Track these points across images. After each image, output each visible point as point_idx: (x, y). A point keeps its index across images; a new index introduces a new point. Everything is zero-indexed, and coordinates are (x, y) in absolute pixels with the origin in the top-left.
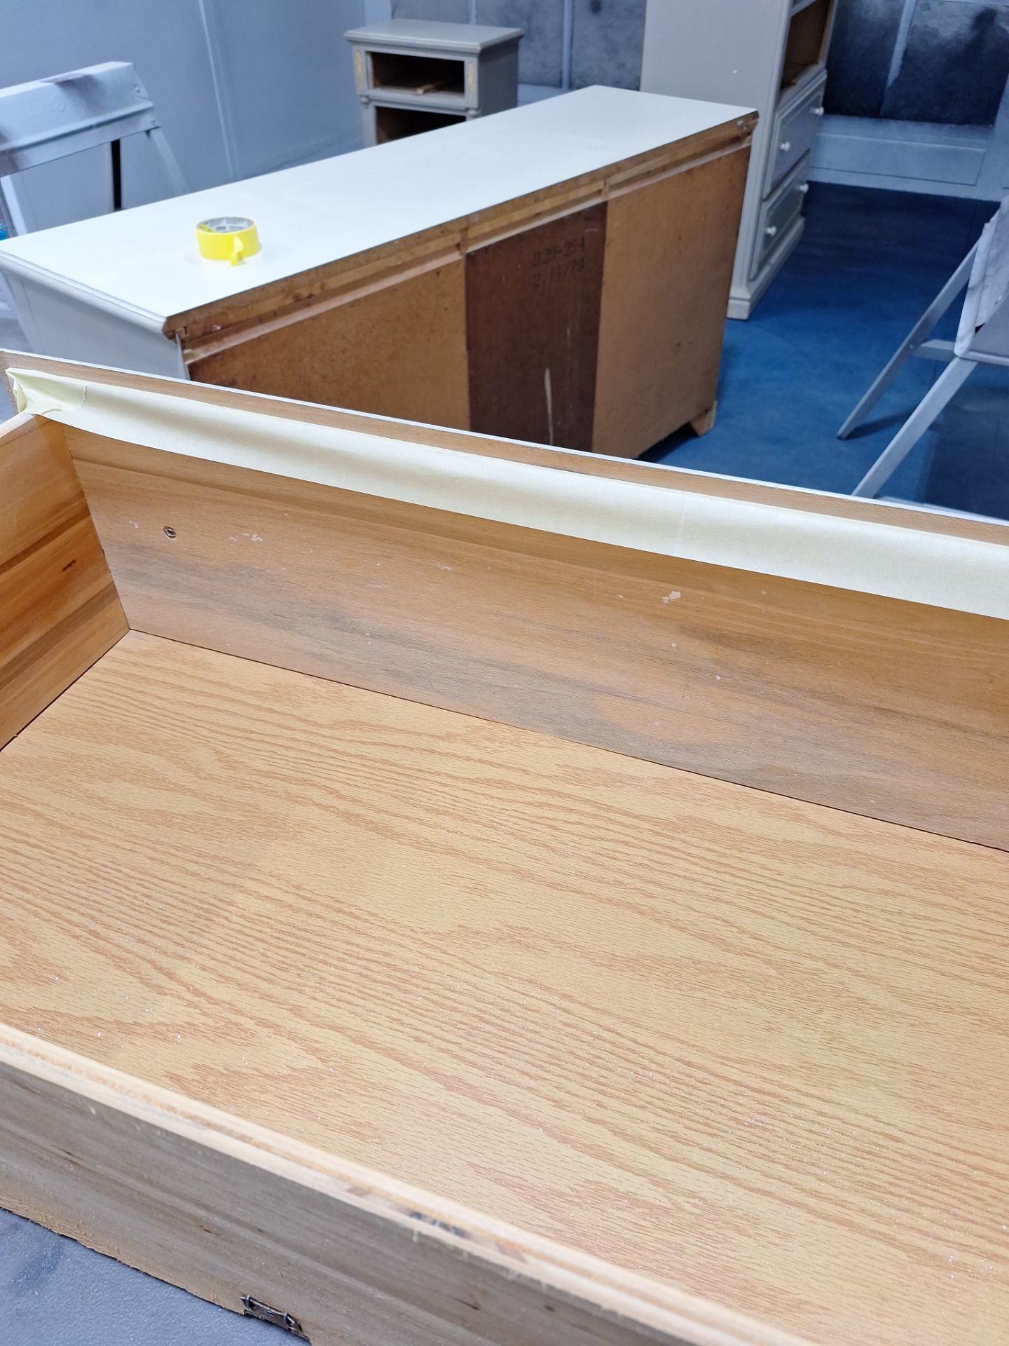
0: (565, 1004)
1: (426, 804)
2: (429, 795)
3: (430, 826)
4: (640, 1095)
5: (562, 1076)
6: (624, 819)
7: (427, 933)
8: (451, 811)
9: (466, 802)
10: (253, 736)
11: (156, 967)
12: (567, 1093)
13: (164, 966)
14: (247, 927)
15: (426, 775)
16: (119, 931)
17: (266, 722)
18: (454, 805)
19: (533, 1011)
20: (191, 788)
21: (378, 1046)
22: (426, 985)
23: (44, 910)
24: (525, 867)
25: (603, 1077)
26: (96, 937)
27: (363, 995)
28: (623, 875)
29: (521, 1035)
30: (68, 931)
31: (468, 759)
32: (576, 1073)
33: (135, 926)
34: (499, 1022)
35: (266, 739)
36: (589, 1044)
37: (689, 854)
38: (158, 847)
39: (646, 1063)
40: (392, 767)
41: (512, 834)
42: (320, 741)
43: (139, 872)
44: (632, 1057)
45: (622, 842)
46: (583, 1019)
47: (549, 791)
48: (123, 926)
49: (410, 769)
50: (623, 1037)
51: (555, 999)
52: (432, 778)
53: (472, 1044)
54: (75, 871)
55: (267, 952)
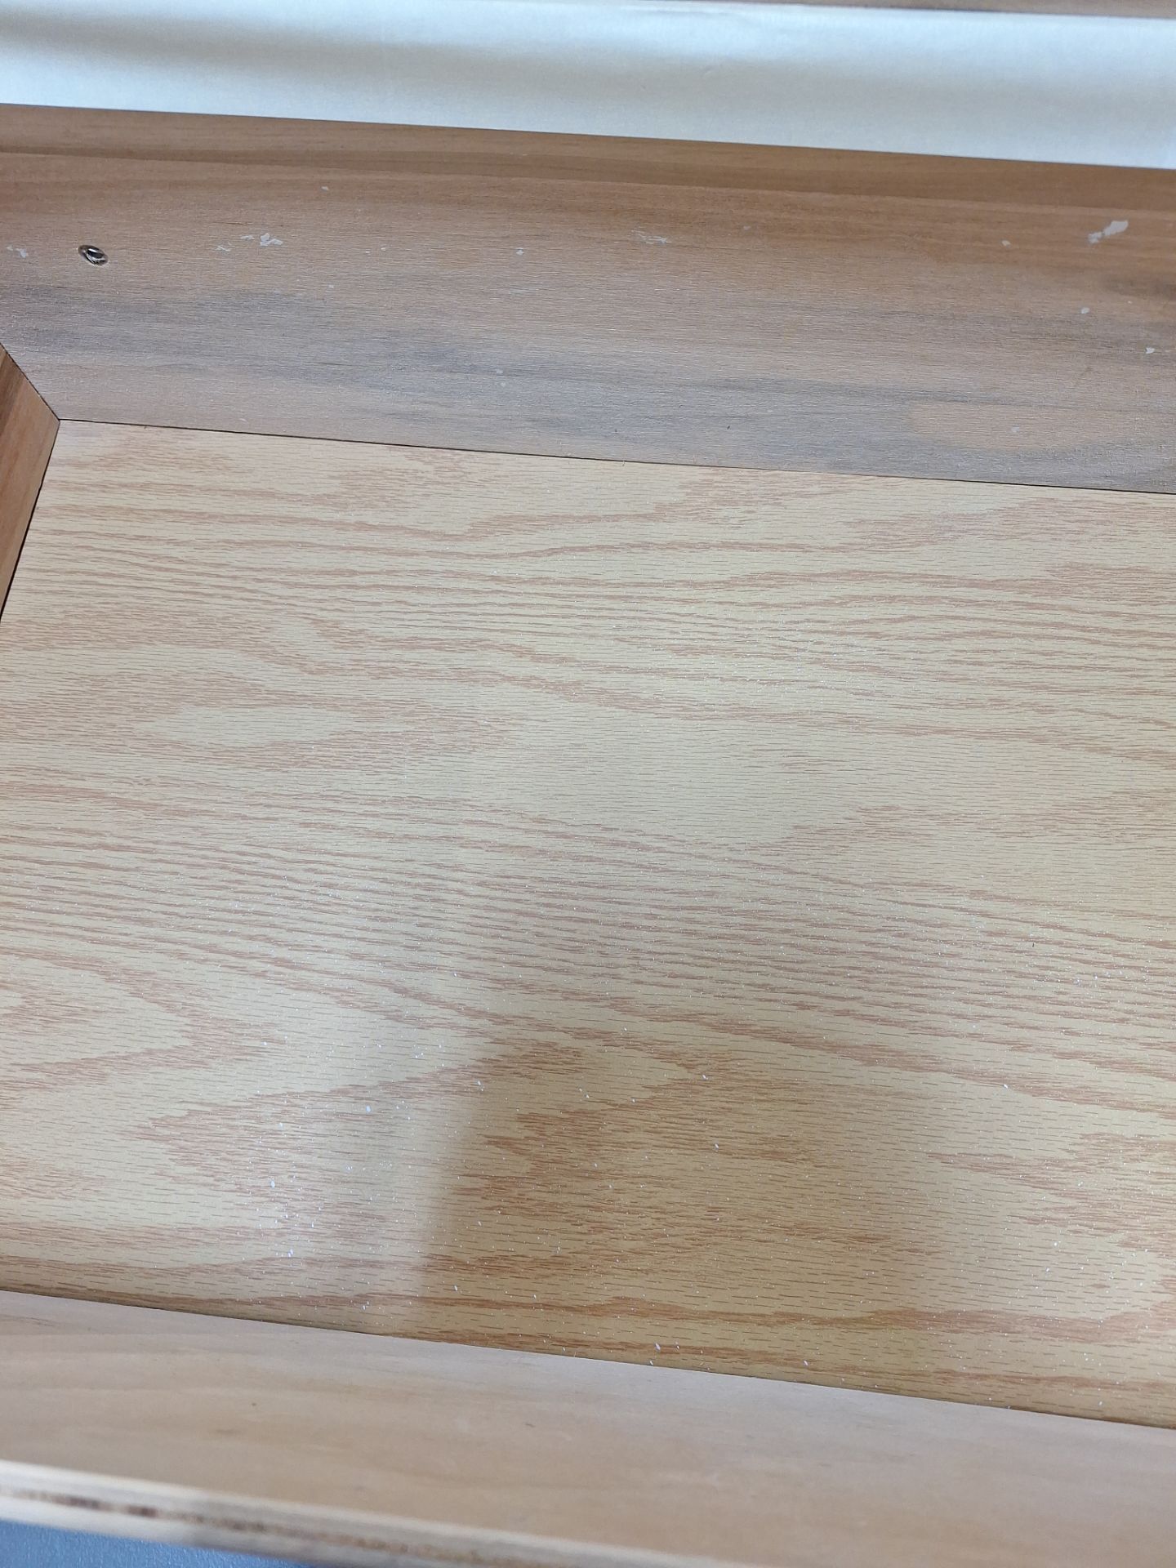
0: (979, 904)
1: (672, 642)
2: (671, 625)
3: (692, 677)
4: (1115, 1005)
5: (1009, 1007)
6: (974, 594)
7: (754, 849)
8: (714, 644)
9: (731, 624)
10: (357, 580)
11: (397, 990)
12: (1022, 1028)
13: (407, 985)
14: (497, 898)
15: (653, 590)
16: (317, 949)
17: (365, 549)
18: (714, 634)
19: (940, 926)
20: (306, 693)
21: (753, 1028)
22: (783, 925)
23: (189, 944)
24: (856, 711)
25: (1060, 993)
26: (287, 967)
27: (703, 962)
28: (999, 688)
29: (936, 965)
30: (243, 969)
31: (707, 546)
32: (1025, 997)
33: (336, 935)
34: (901, 954)
35: (381, 580)
36: (1029, 953)
37: (1083, 629)
38: (306, 803)
39: (1110, 958)
40: (596, 589)
41: (818, 661)
42: (468, 566)
43: (299, 851)
44: (1090, 955)
45: (983, 633)
46: (1010, 920)
47: (848, 573)
48: (319, 940)
49: (624, 585)
50: (1071, 930)
51: (963, 901)
52: (663, 594)
53: (876, 994)
54: (202, 873)
55: (541, 930)
